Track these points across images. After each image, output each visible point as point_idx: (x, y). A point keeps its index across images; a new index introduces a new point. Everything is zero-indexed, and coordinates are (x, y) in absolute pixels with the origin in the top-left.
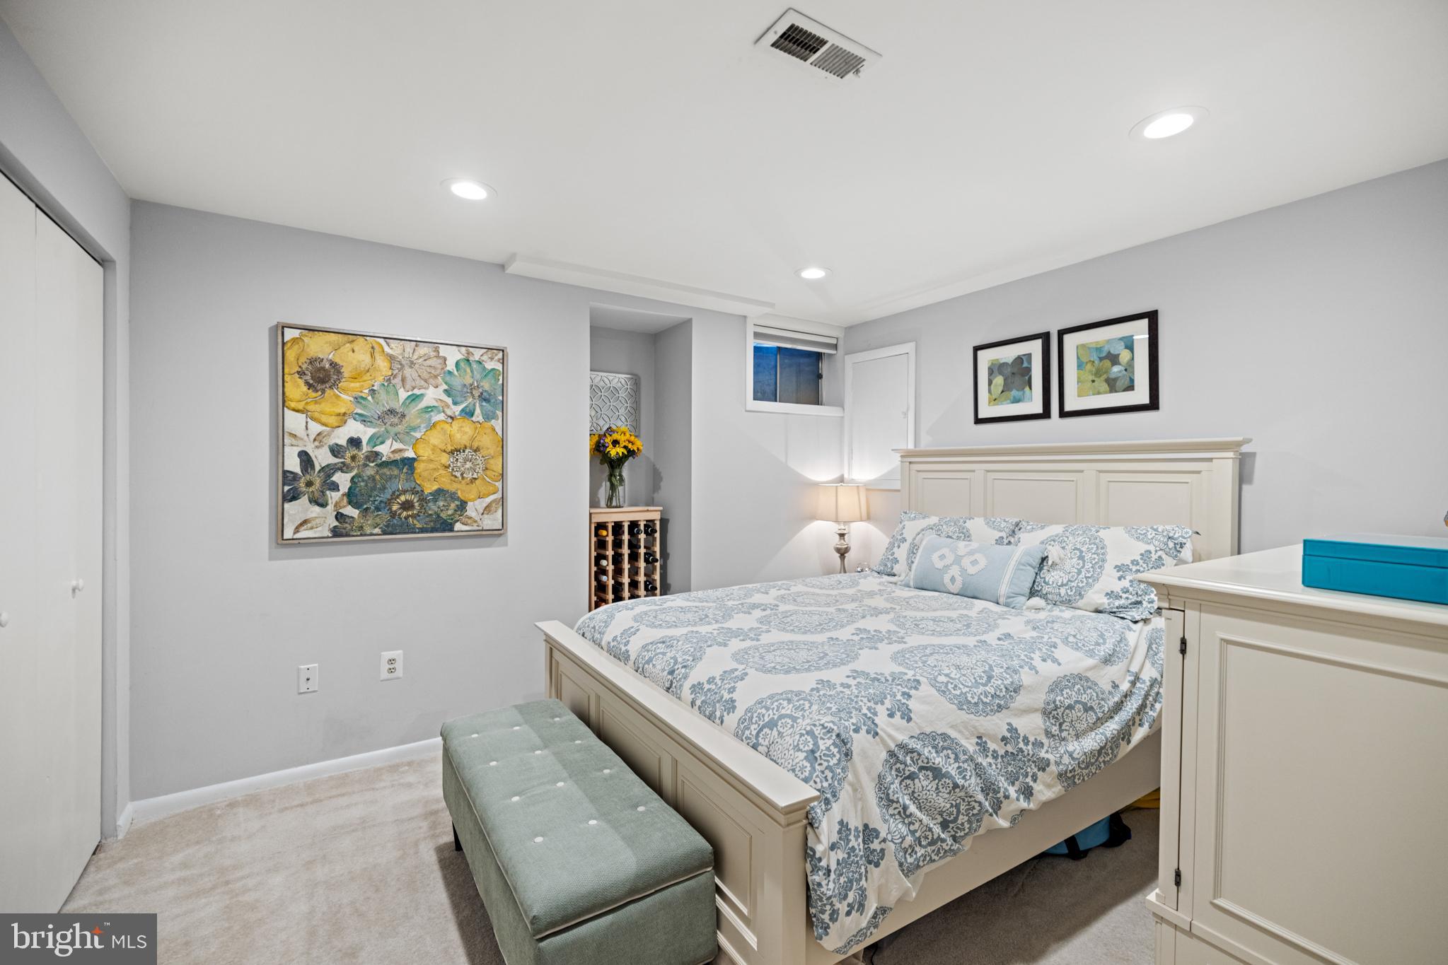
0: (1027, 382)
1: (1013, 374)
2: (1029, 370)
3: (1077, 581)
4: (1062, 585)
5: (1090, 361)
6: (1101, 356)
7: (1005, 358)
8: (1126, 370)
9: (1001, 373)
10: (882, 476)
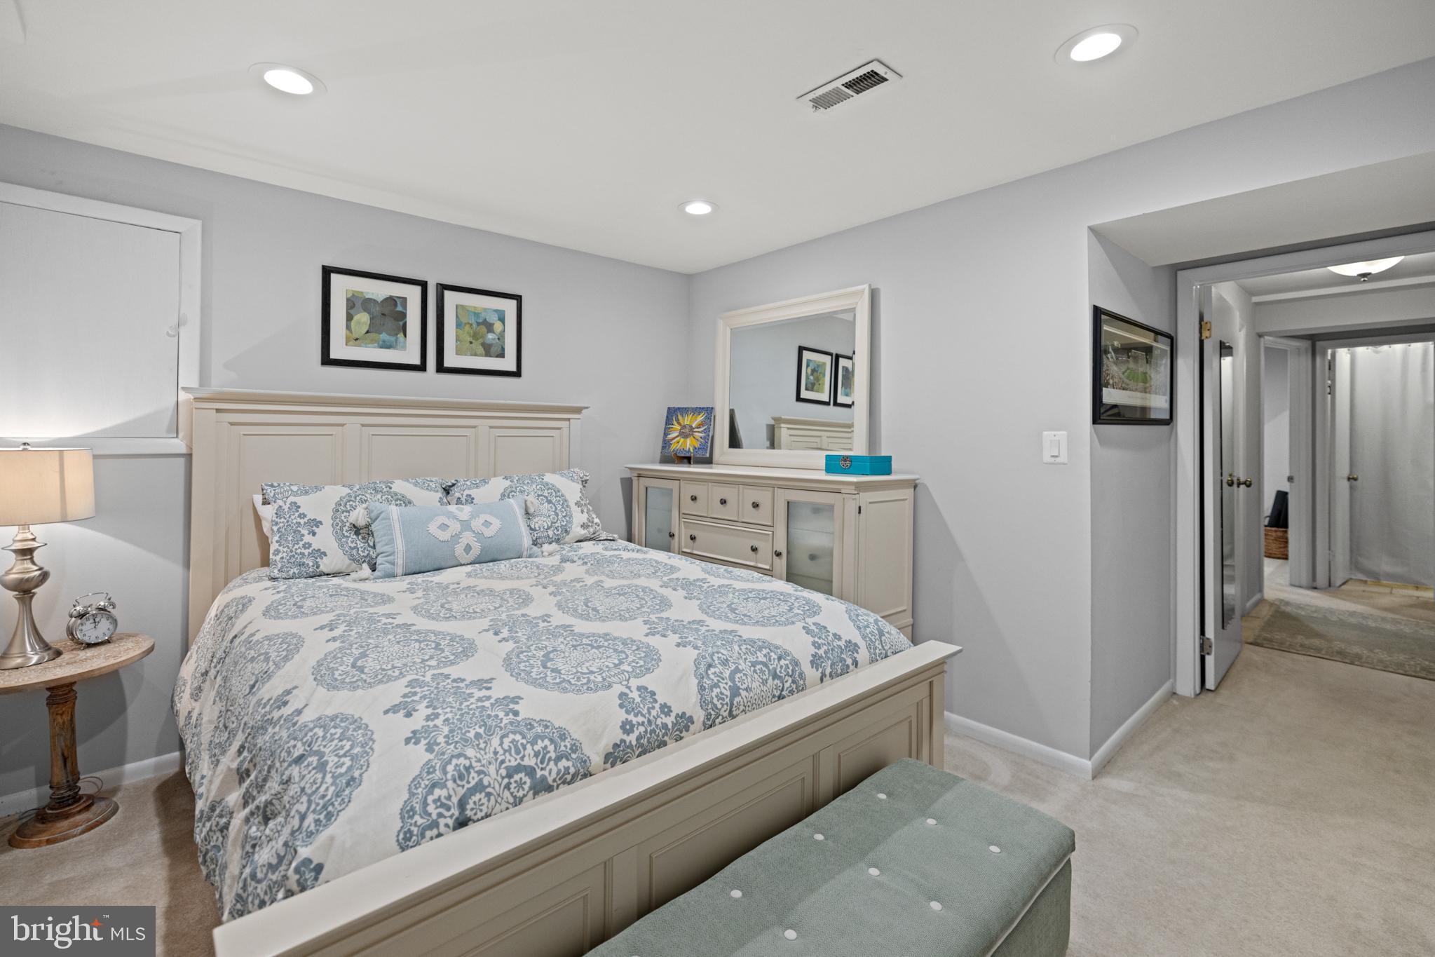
0: (401, 328)
1: (383, 314)
2: (403, 316)
3: (559, 522)
4: (549, 528)
5: (469, 323)
6: (478, 321)
7: (373, 294)
8: (499, 339)
9: (366, 310)
10: (97, 432)
